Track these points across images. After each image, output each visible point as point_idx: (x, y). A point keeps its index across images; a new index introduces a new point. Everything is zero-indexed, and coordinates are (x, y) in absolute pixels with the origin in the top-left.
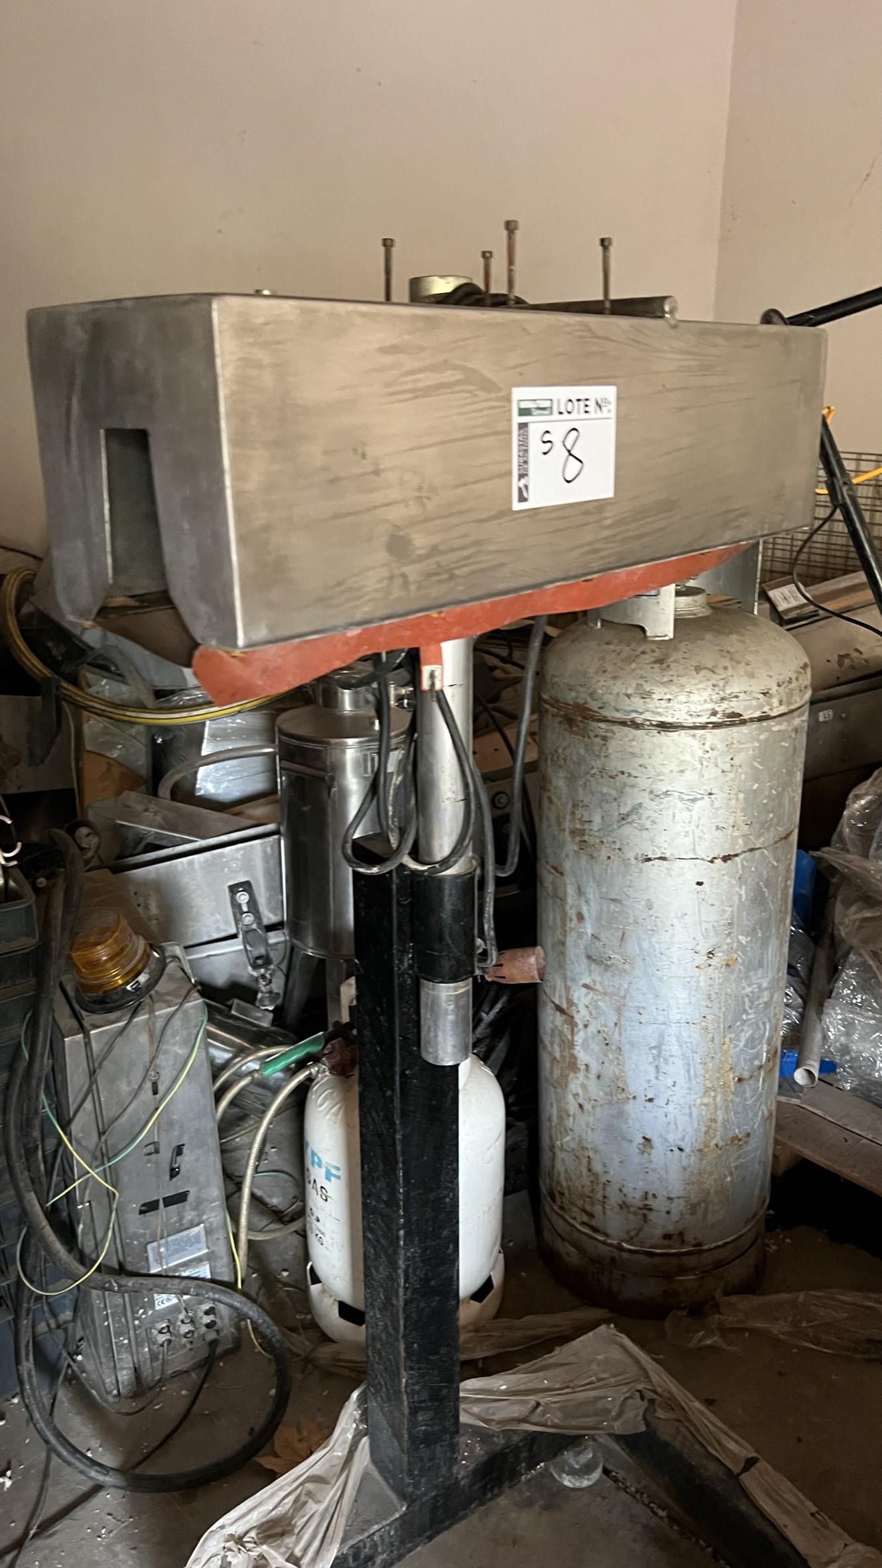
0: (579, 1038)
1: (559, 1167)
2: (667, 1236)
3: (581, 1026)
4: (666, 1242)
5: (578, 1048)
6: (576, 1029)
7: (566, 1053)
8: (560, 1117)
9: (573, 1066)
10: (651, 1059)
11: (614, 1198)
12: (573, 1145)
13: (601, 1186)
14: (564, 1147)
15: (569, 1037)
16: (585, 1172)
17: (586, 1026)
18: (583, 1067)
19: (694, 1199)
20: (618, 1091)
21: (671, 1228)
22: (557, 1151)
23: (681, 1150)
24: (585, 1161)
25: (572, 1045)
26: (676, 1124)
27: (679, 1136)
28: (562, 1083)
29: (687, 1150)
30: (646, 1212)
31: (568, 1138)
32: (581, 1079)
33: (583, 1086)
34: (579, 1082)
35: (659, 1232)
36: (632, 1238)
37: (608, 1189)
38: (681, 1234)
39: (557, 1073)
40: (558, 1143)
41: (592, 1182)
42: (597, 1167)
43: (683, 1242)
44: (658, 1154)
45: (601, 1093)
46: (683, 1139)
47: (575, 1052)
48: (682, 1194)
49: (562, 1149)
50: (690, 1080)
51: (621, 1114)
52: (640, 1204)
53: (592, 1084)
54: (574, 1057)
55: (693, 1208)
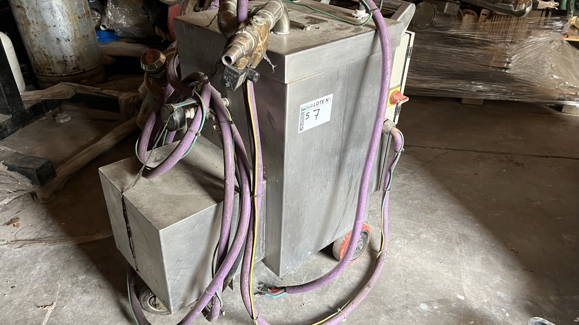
0: (27, 13)
1: (36, 59)
2: (74, 69)
3: (26, 9)
4: (74, 70)
5: (28, 17)
6: (25, 11)
7: (25, 21)
8: (31, 43)
9: (29, 24)
10: (50, 13)
11: (55, 61)
12: (37, 50)
13: (50, 59)
14: (35, 52)
15: (25, 14)
16: (44, 56)
17: (28, 8)
18: (31, 22)
19: (78, 55)
20: (44, 26)
21: (74, 66)
22: (34, 55)
23: (69, 40)
24: (43, 53)
25: (26, 16)
26: (64, 32)
27: (67, 36)
28: (27, 31)
29: (71, 40)
30: (65, 62)
31: (35, 48)
32: (32, 26)
33: (34, 28)
34: (32, 28)
35: (71, 68)
36: (64, 72)
37: (52, 59)
38: (78, 67)
39: (25, 29)
40: (33, 52)
41: (47, 59)
42: (47, 53)
43: (79, 70)
44: (63, 43)
45: (40, 29)
46: (68, 37)
47: (28, 18)
48: (74, 54)
49: (35, 53)
50: (64, 18)
51: (48, 34)
52: (63, 60)
53: (36, 27)
54: (28, 20)
55: (79, 58)
